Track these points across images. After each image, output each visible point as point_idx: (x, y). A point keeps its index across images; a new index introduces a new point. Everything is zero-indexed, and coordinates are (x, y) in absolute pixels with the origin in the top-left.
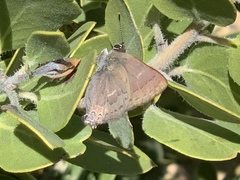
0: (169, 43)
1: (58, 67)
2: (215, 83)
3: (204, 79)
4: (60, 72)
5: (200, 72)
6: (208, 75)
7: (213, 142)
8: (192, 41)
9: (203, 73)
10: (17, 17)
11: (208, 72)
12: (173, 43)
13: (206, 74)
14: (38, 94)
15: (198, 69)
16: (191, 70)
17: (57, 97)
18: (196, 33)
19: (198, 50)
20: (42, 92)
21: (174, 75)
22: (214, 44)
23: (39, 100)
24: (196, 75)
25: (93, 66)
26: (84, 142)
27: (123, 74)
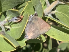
0: (51, 4)
1: (17, 18)
2: (65, 16)
3: (61, 14)
4: (17, 20)
5: (60, 12)
6: (63, 13)
7: (65, 35)
8: (57, 3)
9: (61, 13)
10: (4, 3)
11: (63, 12)
12: (52, 4)
13: (62, 13)
14: (10, 26)
15: (59, 11)
16: (57, 12)
17: (17, 28)
18: (59, 1)
19: (59, 6)
20: (12, 26)
21: (52, 13)
22: (64, 4)
23: (11, 28)
24: (59, 13)
25: (28, 20)
26: (25, 42)
27: (37, 23)
